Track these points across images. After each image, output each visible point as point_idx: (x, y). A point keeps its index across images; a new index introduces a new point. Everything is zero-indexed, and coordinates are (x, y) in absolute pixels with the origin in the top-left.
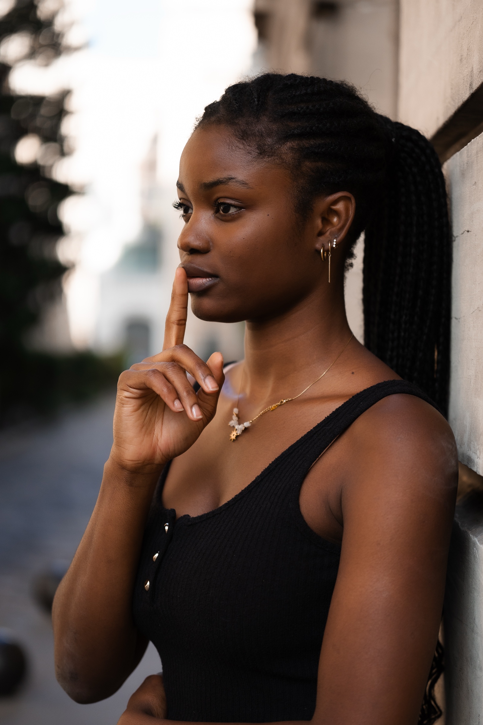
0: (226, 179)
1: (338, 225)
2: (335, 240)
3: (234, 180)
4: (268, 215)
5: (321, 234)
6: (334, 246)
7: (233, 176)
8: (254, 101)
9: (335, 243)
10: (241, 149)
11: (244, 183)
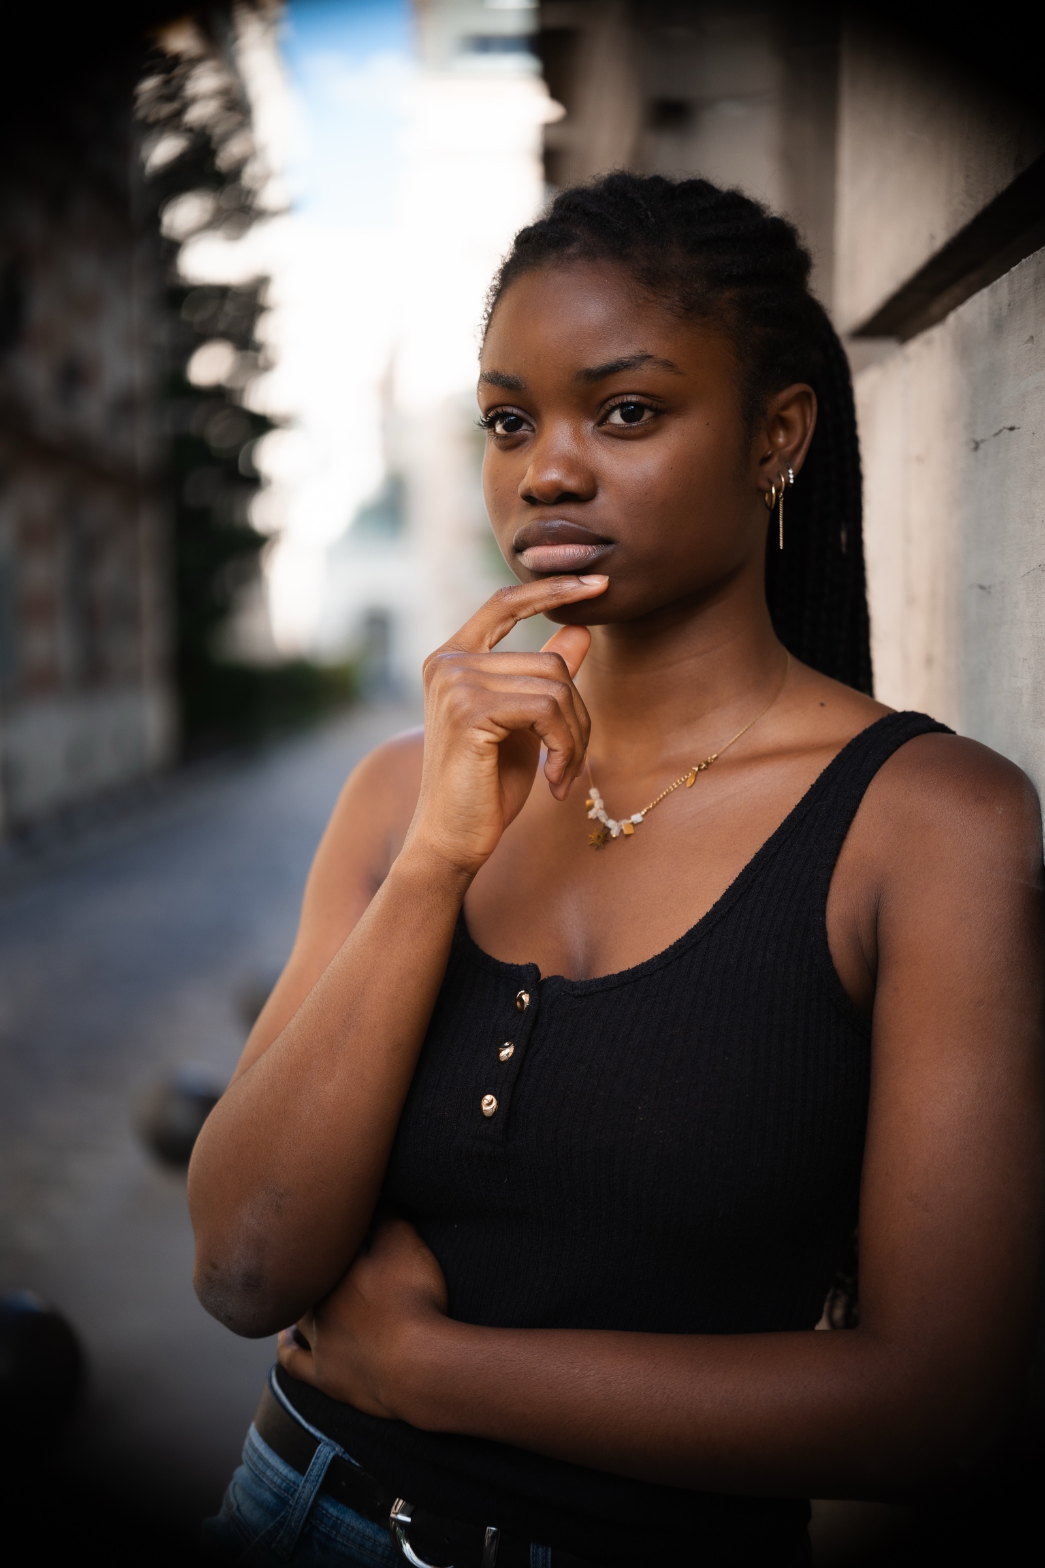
0: (636, 358)
1: (787, 444)
2: (791, 471)
3: (653, 360)
4: (707, 424)
5: (765, 460)
6: (792, 481)
7: (650, 352)
8: (647, 216)
9: (791, 476)
10: (651, 302)
11: (668, 365)
